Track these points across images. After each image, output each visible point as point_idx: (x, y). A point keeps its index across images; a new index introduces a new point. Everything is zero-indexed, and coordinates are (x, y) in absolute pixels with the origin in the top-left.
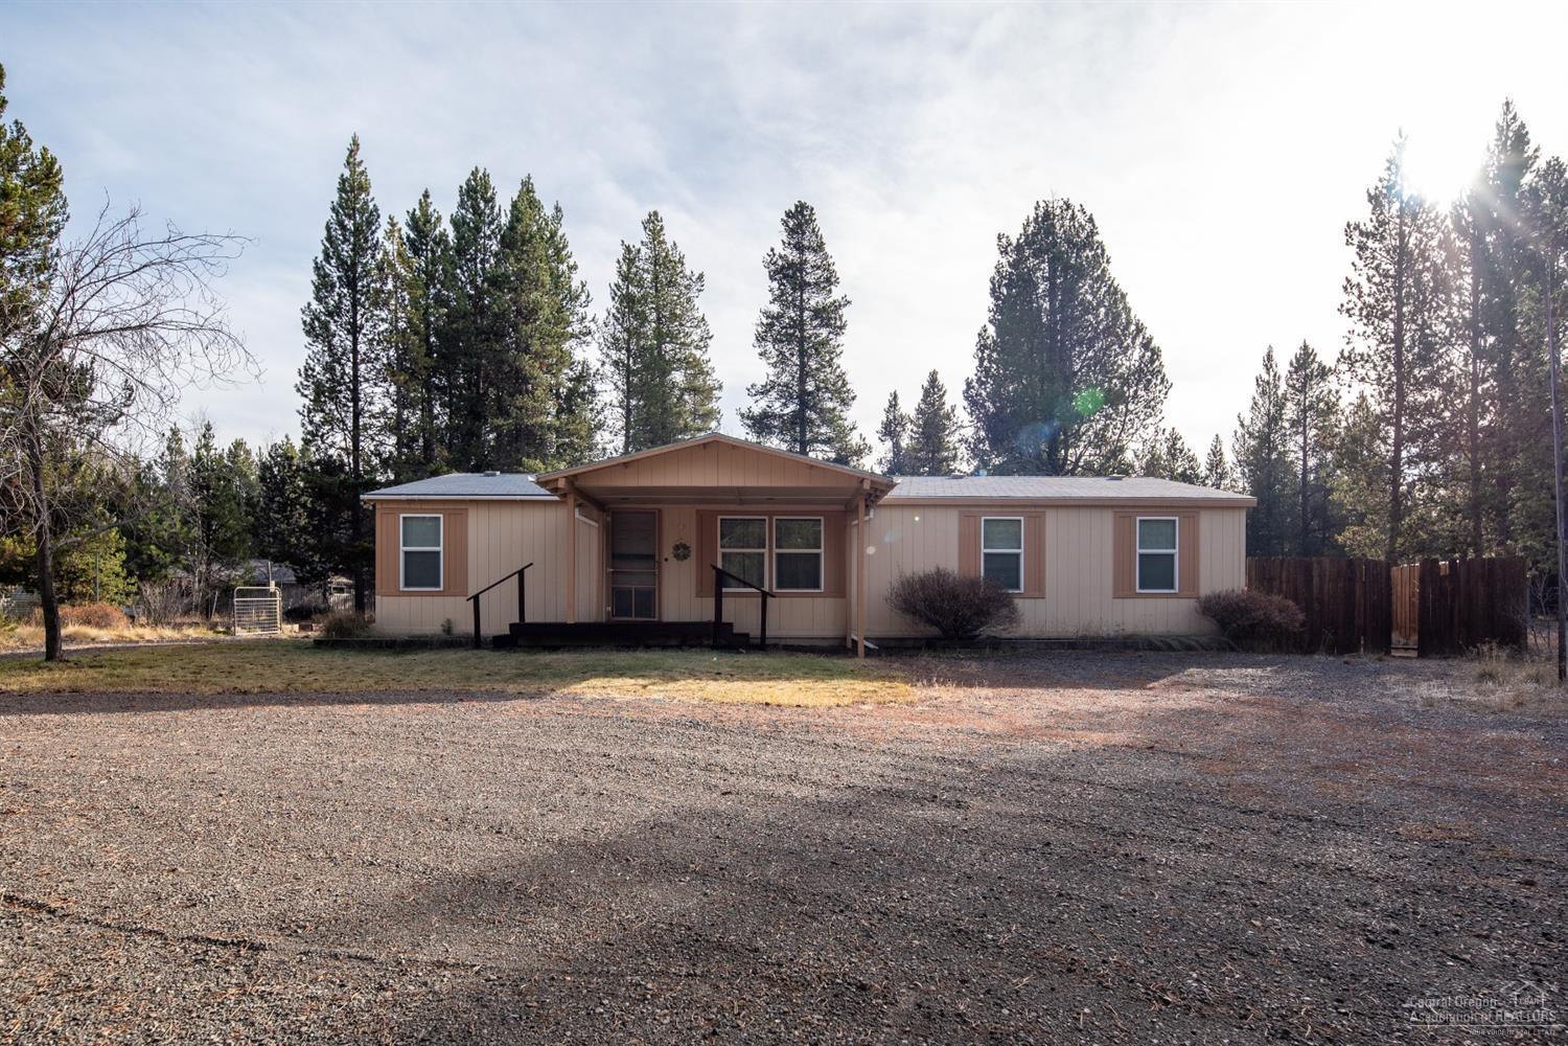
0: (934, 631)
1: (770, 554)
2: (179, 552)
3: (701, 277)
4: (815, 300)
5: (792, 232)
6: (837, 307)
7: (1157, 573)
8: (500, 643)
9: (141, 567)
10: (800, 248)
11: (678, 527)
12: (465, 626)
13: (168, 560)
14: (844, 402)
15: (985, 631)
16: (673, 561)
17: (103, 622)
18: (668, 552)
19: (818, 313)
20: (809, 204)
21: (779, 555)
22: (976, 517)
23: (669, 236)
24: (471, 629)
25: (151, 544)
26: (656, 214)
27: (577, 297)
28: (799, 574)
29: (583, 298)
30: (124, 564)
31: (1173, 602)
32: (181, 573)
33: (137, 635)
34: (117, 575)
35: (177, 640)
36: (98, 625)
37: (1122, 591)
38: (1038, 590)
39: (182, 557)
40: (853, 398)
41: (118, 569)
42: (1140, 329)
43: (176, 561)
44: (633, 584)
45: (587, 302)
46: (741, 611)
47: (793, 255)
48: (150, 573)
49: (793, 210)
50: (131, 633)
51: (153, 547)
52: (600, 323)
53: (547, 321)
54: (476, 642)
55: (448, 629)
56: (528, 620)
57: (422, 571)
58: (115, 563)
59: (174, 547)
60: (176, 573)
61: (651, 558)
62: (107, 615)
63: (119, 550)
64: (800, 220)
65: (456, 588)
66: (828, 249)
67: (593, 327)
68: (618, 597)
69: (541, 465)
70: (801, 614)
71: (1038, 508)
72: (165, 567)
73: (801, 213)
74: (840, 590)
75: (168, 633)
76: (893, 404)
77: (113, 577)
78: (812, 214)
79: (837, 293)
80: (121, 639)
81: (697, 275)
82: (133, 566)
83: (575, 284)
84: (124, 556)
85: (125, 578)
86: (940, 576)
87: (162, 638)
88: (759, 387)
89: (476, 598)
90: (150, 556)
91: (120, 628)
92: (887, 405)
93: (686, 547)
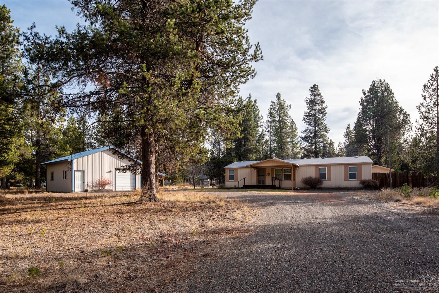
0: (308, 186)
1: (282, 174)
3: (290, 106)
4: (318, 107)
5: (312, 92)
6: (324, 109)
7: (353, 176)
8: (242, 188)
10: (315, 95)
11: (268, 171)
12: (237, 186)
14: (327, 132)
15: (318, 186)
16: (267, 176)
18: (267, 174)
19: (319, 110)
20: (317, 85)
21: (284, 175)
22: (318, 167)
23: (282, 98)
24: (238, 186)
26: (279, 93)
27: (260, 118)
28: (287, 177)
29: (261, 118)
31: (356, 181)
37: (346, 179)
38: (329, 179)
40: (329, 131)
42: (401, 111)
44: (261, 179)
45: (262, 119)
46: (277, 183)
47: (313, 97)
49: (313, 86)
52: (265, 123)
53: (253, 127)
54: (239, 188)
55: (235, 186)
56: (246, 185)
57: (232, 178)
61: (264, 175)
64: (314, 89)
65: (236, 180)
66: (322, 95)
67: (263, 124)
68: (259, 182)
69: (252, 156)
70: (286, 183)
71: (329, 166)
73: (315, 87)
74: (294, 180)
76: (348, 127)
78: (318, 87)
79: (324, 105)
81: (289, 105)
83: (260, 115)
86: (310, 177)
88: (304, 131)
89: (239, 182)
91: (190, 187)
92: (346, 128)
93: (269, 174)
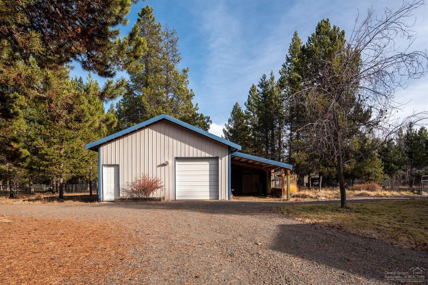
2: (401, 166)
9: (389, 171)
13: (398, 168)
17: (373, 189)
25: (392, 163)
30: (384, 170)
32: (402, 172)
33: (384, 194)
34: (381, 173)
35: (398, 197)
36: (372, 191)
39: (402, 167)
41: (382, 172)
43: (400, 168)
48: (392, 172)
50: (382, 193)
51: (392, 164)
58: (381, 170)
59: (399, 164)
60: (401, 172)
62: (374, 187)
63: (382, 166)
72: (397, 170)
75: (395, 193)
77: (380, 174)
80: (378, 196)
82: (387, 171)
84: (383, 167)
85: (384, 174)
87: (393, 195)
90: (392, 167)
91: (379, 191)
